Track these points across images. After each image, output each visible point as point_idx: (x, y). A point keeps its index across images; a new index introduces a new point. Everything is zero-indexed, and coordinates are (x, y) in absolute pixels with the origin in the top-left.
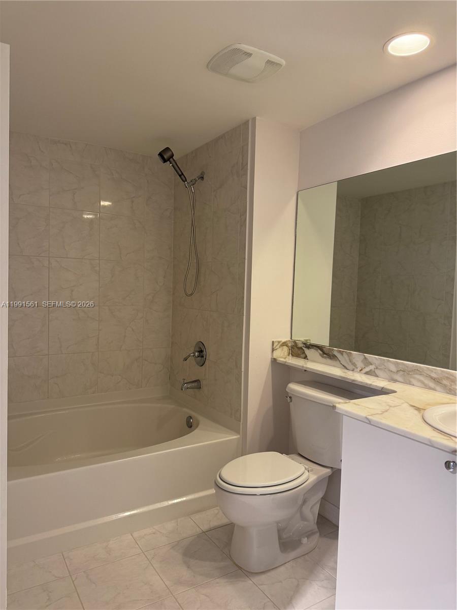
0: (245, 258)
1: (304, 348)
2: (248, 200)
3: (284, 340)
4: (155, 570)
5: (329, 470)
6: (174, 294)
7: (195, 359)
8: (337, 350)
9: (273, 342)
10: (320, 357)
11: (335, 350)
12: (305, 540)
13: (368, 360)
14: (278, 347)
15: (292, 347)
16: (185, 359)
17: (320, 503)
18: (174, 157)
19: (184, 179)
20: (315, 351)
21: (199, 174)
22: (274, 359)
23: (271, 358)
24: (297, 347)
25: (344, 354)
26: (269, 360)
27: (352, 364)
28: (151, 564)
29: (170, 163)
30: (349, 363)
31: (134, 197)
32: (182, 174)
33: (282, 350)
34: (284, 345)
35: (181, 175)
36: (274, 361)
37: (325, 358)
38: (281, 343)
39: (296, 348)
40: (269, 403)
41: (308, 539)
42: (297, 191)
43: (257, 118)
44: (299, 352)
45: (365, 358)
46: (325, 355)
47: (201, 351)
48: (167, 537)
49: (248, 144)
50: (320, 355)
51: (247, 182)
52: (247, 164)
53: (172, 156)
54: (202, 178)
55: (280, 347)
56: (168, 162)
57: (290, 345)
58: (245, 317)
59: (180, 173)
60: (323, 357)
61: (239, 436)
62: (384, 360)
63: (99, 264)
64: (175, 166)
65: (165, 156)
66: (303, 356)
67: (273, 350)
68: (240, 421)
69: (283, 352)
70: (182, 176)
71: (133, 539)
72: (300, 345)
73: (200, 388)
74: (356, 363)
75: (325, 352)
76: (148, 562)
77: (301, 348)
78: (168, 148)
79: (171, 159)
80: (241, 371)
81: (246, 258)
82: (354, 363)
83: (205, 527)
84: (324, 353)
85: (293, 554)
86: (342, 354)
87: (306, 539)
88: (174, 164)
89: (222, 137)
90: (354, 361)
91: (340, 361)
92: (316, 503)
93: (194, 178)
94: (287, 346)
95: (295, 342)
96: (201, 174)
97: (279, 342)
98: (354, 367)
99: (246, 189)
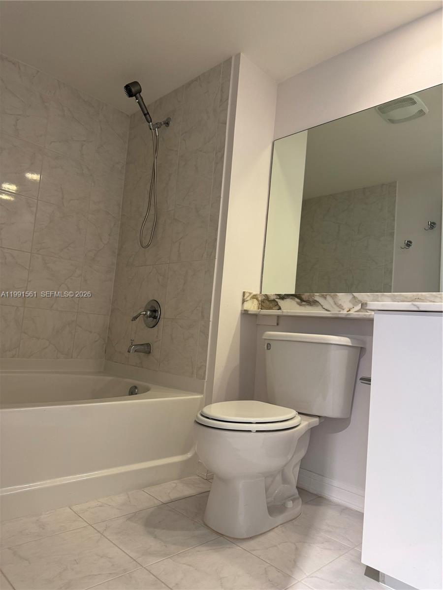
0: (220, 197)
1: (277, 300)
2: (227, 135)
3: (254, 293)
4: (111, 542)
5: (316, 420)
6: (119, 255)
7: (145, 321)
8: (319, 295)
9: (244, 293)
10: (298, 306)
11: (316, 295)
12: (290, 504)
13: (357, 299)
14: (248, 299)
15: (263, 301)
16: (135, 318)
17: (300, 464)
18: (141, 94)
19: (149, 120)
20: (291, 300)
21: (165, 119)
22: (245, 310)
23: (241, 310)
24: (269, 301)
25: (328, 297)
26: (239, 312)
27: (338, 306)
28: (104, 536)
29: (137, 99)
30: (335, 306)
31: (84, 141)
32: (148, 113)
33: (253, 303)
34: (254, 298)
35: (146, 114)
36: (245, 313)
37: (304, 305)
38: (252, 295)
39: (267, 301)
40: (236, 361)
41: (293, 503)
42: (272, 140)
43: (241, 54)
44: (271, 305)
45: (354, 297)
46: (303, 303)
47: (155, 311)
48: (119, 509)
49: (229, 81)
50: (298, 303)
51: (227, 118)
52: (228, 99)
53: (140, 91)
54: (167, 124)
55: (250, 299)
56: (134, 97)
57: (260, 299)
58: (216, 260)
59: (146, 112)
60: (300, 305)
61: (202, 396)
62: (377, 295)
63: (37, 204)
64: (141, 102)
65: (132, 90)
66: (277, 308)
67: (244, 301)
68: (204, 378)
69: (253, 305)
70: (148, 116)
71: (73, 513)
72: (272, 298)
73: (150, 352)
74: (342, 304)
75: (304, 299)
76: (99, 534)
77: (274, 300)
78: (137, 82)
79: (138, 95)
80: (210, 321)
81: (222, 196)
82: (341, 305)
83: (165, 499)
84: (302, 300)
85: (280, 519)
86: (325, 298)
87: (291, 502)
88: (141, 100)
89: (197, 79)
90: (340, 302)
91: (322, 306)
92: (297, 464)
93: (160, 122)
94: (257, 299)
95: (266, 296)
96: (167, 120)
97: (250, 294)
98: (340, 310)
99: (226, 124)
